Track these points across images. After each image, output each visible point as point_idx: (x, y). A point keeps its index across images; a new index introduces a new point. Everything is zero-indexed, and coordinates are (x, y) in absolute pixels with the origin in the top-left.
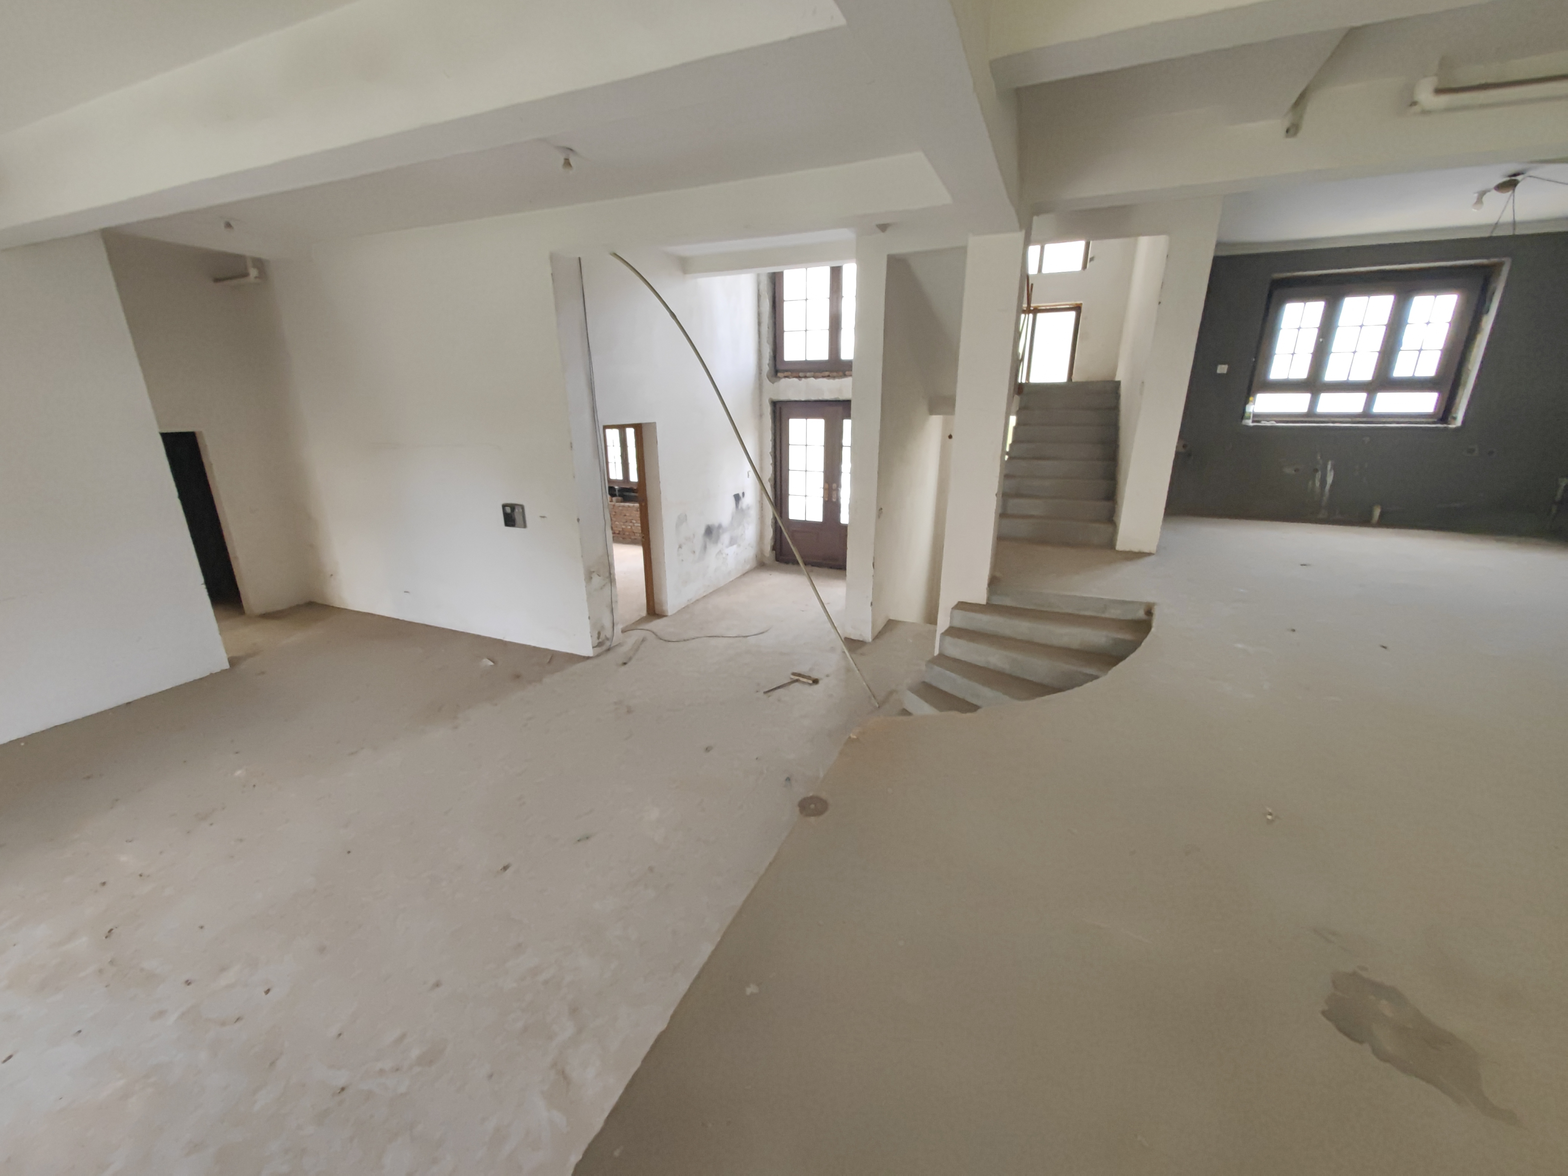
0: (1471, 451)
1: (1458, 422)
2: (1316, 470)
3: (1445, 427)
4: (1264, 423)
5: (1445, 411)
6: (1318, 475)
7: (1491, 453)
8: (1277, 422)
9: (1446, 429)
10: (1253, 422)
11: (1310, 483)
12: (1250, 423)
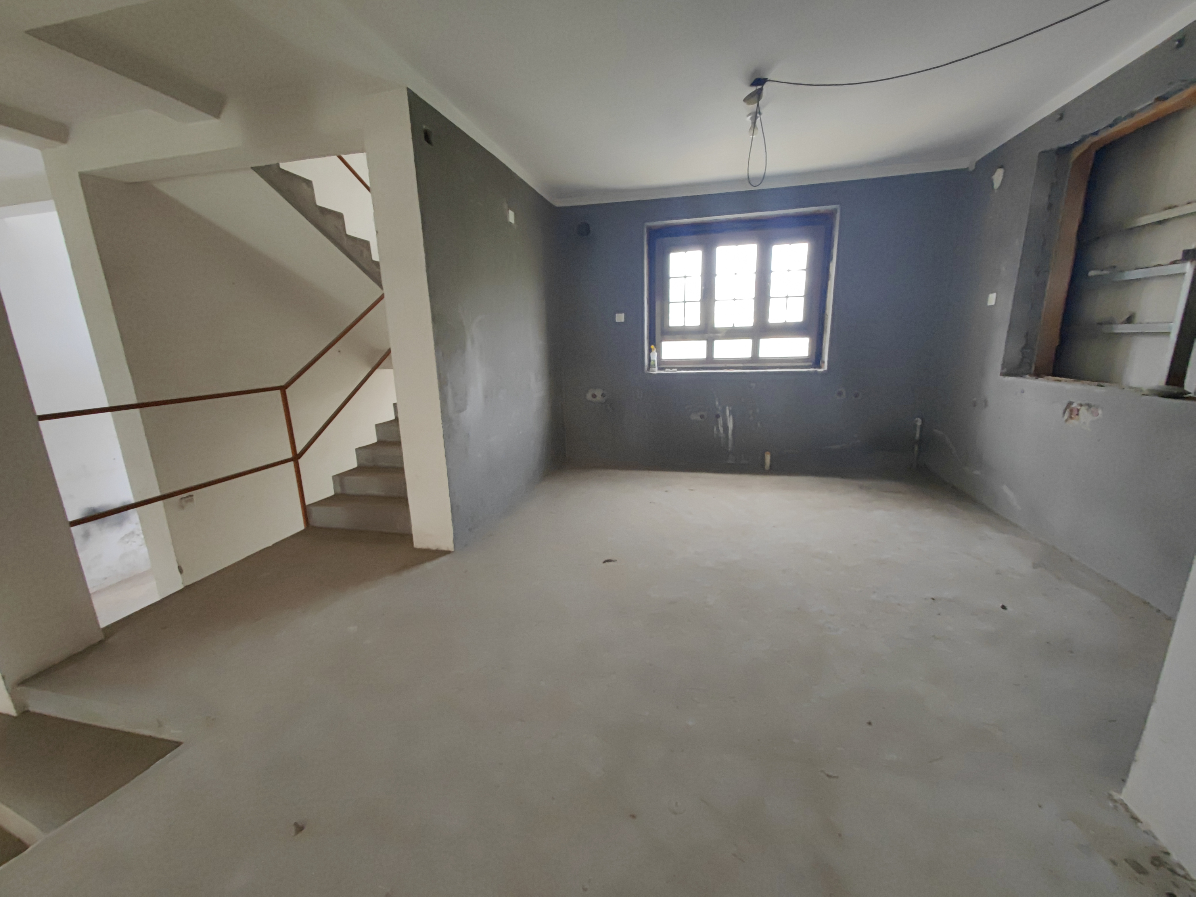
0: (840, 394)
1: (825, 367)
2: (718, 416)
3: (816, 371)
4: (668, 371)
5: (816, 357)
6: (720, 421)
7: (856, 395)
8: (679, 369)
9: (816, 372)
10: (659, 369)
11: (715, 429)
12: (656, 371)
